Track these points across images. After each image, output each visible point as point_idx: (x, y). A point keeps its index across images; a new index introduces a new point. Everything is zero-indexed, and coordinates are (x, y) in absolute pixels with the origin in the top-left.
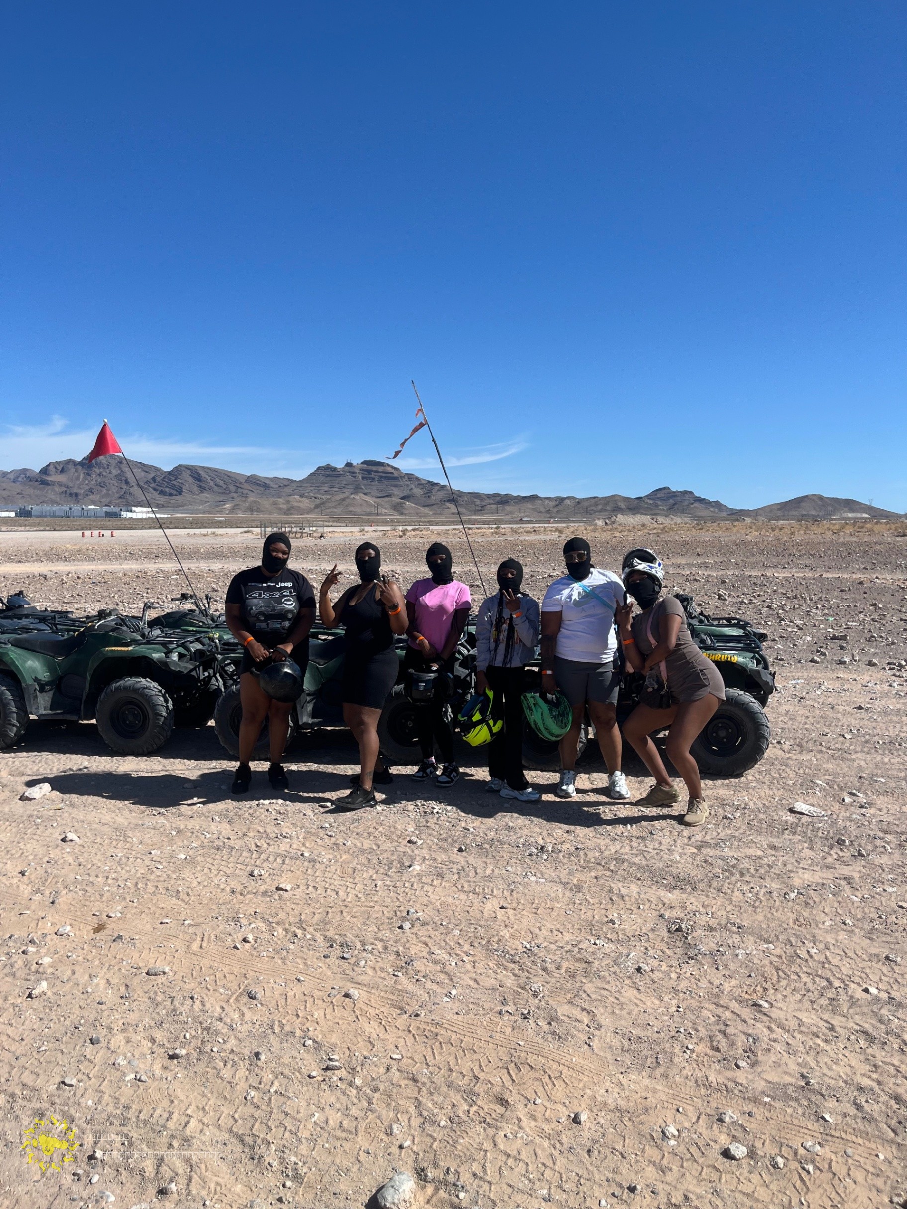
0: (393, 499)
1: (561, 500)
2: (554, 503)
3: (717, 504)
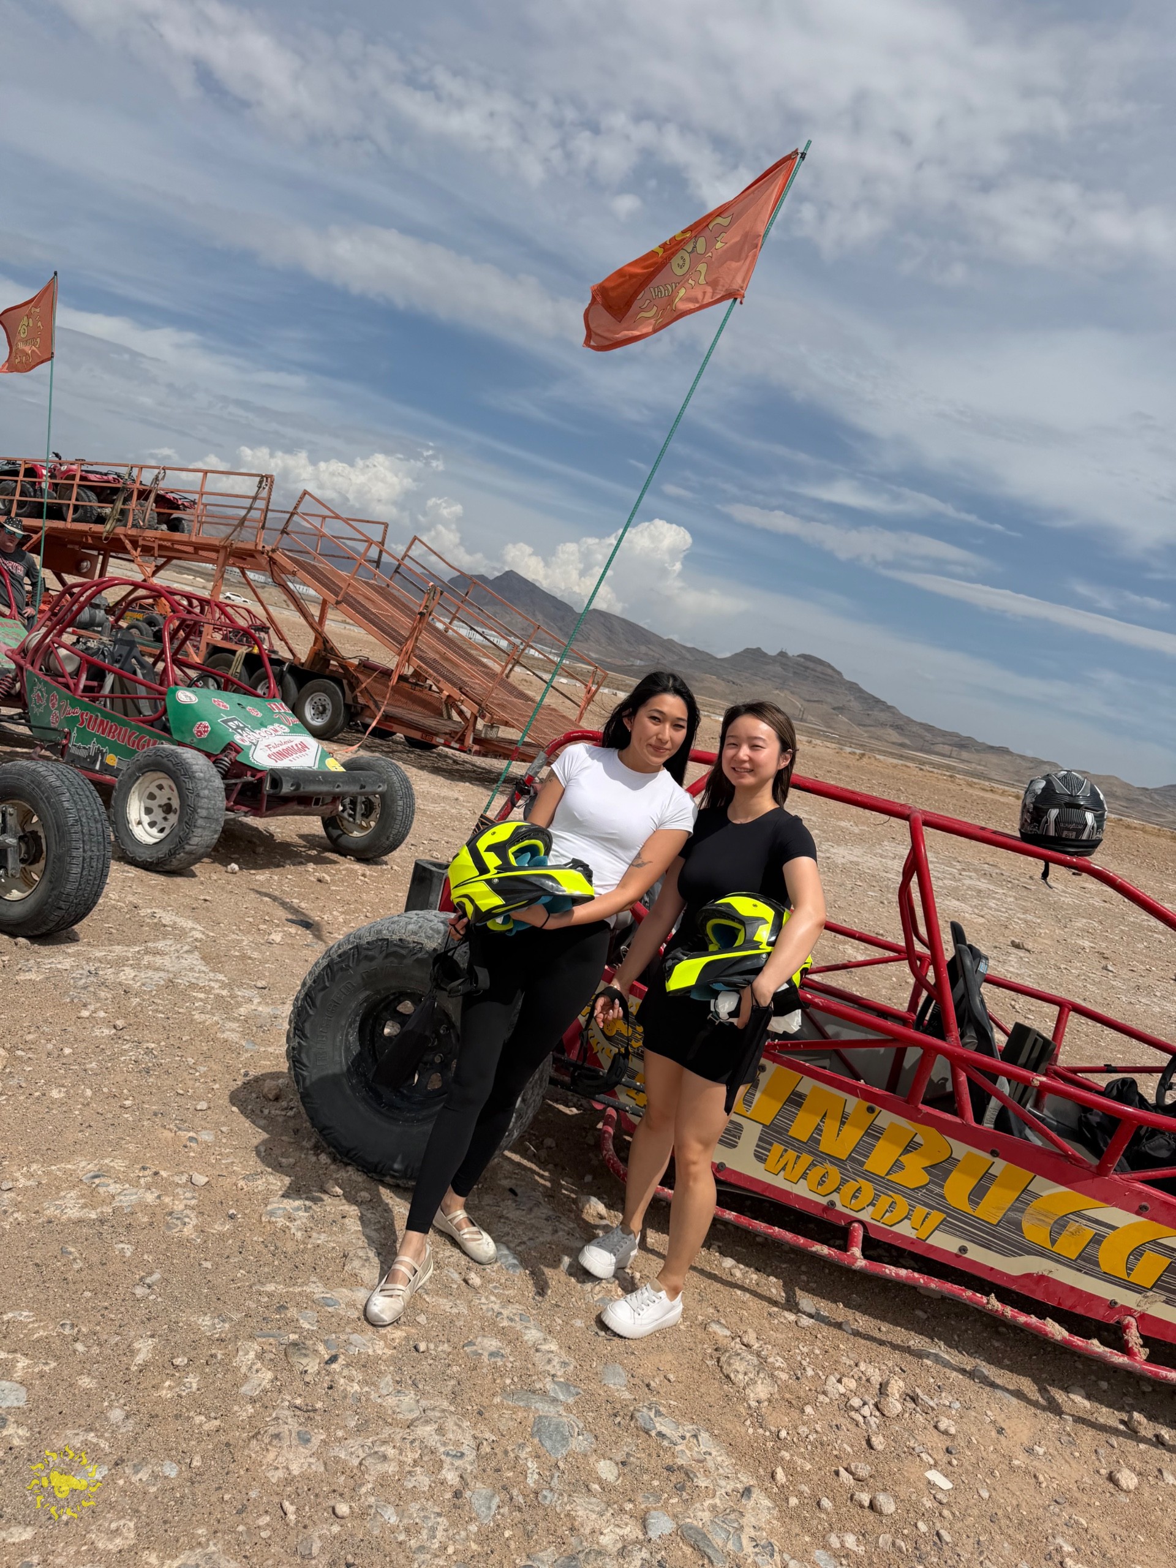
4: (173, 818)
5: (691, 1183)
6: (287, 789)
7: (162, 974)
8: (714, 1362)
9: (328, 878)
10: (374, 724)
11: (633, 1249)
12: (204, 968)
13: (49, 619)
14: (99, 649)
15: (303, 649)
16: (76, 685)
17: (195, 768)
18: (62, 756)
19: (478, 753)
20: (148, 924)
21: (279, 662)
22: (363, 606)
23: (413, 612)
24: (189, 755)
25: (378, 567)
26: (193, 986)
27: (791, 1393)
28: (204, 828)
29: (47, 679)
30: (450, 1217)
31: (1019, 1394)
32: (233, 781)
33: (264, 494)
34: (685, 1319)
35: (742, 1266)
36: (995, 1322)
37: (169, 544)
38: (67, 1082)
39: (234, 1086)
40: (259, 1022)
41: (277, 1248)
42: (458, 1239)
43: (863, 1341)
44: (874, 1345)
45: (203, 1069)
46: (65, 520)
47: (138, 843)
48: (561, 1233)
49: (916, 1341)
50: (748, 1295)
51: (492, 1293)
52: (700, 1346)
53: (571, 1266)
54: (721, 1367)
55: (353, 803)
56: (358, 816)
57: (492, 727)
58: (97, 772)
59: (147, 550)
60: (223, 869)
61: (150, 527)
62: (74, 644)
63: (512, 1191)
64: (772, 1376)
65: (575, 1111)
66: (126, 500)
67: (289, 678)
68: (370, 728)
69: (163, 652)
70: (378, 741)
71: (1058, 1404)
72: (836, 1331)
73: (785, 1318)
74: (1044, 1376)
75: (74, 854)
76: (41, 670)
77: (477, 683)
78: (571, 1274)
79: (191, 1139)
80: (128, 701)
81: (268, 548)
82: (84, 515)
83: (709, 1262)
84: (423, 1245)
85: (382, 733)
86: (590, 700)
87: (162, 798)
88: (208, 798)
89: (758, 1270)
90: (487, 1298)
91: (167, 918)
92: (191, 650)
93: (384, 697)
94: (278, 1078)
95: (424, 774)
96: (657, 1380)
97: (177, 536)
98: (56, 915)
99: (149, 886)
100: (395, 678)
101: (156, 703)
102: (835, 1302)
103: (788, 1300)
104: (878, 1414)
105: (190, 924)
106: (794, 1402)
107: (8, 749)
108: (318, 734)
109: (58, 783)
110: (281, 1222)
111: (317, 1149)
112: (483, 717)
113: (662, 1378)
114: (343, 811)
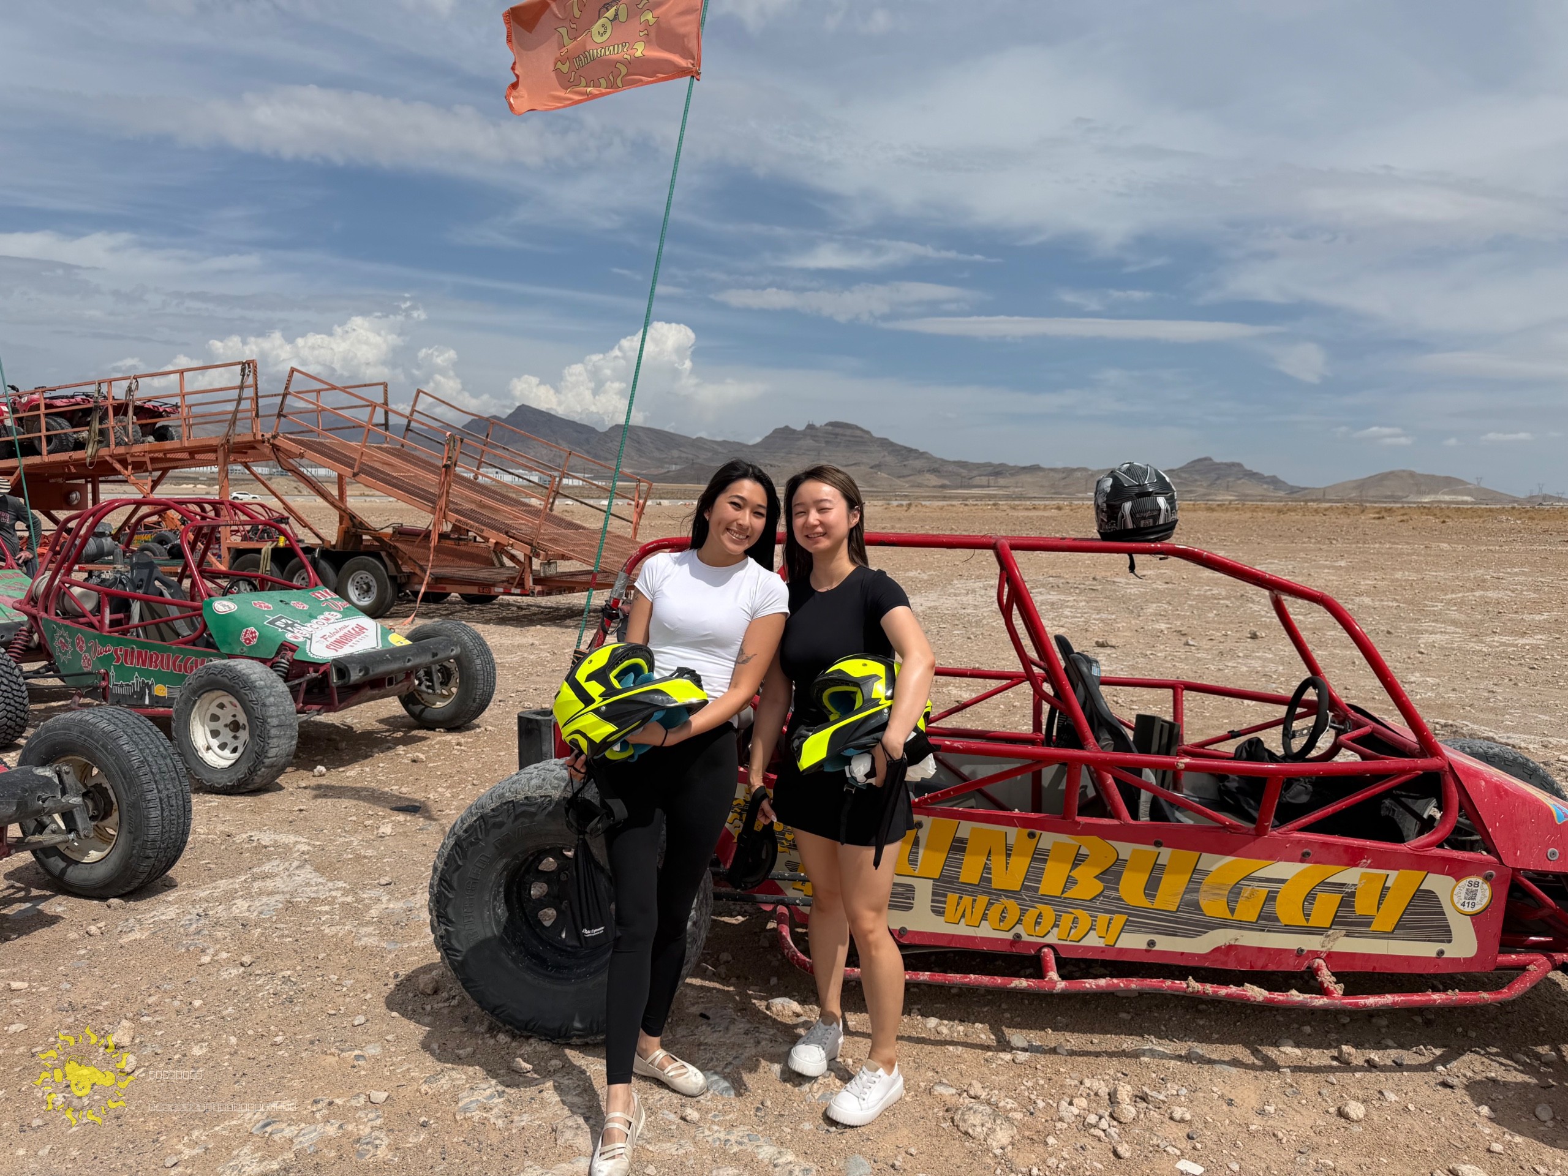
0: (862, 467)
1: (1069, 472)
2: (1061, 475)
3: (1274, 482)
4: (244, 735)
6: (355, 676)
7: (277, 897)
8: (949, 1123)
9: (422, 756)
10: (423, 590)
11: (839, 1037)
12: (320, 880)
13: (51, 562)
14: (116, 579)
15: (331, 532)
16: (101, 621)
17: (253, 677)
18: (105, 699)
19: (542, 594)
20: (248, 850)
21: (308, 550)
22: (382, 472)
23: (438, 467)
24: (244, 666)
25: (387, 429)
26: (313, 901)
27: (1029, 1129)
28: (279, 737)
29: (67, 622)
30: (650, 1060)
31: (1235, 1063)
32: (297, 682)
33: (250, 380)
34: (908, 1090)
35: (946, 1022)
36: (1194, 1002)
37: (161, 455)
38: (207, 1035)
39: (386, 991)
40: (395, 919)
41: (480, 1143)
42: (663, 1079)
43: (1080, 1059)
44: (1092, 1059)
45: (349, 983)
46: (40, 454)
47: (213, 769)
48: (763, 1043)
49: (1129, 1043)
50: (960, 1048)
51: (713, 1122)
52: (930, 1112)
53: (783, 1072)
54: (957, 1126)
55: (429, 674)
56: (437, 686)
57: (549, 563)
58: (147, 706)
59: (139, 467)
60: (311, 773)
61: (136, 442)
62: (86, 580)
63: (703, 1016)
64: (1007, 1119)
65: (741, 918)
66: (102, 420)
67: (323, 564)
68: (420, 595)
69: (186, 566)
70: (433, 606)
71: (1273, 1061)
72: (1053, 1057)
73: (1002, 1059)
74: (1252, 1038)
75: (149, 797)
76: (57, 614)
77: (523, 524)
78: (785, 1081)
79: (357, 1057)
80: (162, 626)
81: (268, 435)
82: (60, 444)
83: (913, 1027)
84: (629, 1095)
85: (435, 597)
86: (640, 514)
87: (226, 717)
88: (275, 705)
89: (962, 1021)
90: (709, 1129)
91: (266, 838)
92: (213, 559)
93: (428, 560)
94: (431, 970)
95: (491, 628)
96: (900, 1158)
97: (168, 445)
98: (145, 866)
99: (237, 810)
100: (434, 540)
101: (193, 624)
102: (1043, 1029)
103: (998, 1042)
104: (1115, 1123)
105: (292, 839)
106: (1035, 1137)
107: (42, 706)
108: (374, 613)
109: (111, 728)
110: (477, 1115)
111: (492, 1030)
112: (537, 556)
113: (904, 1154)
114: (420, 684)
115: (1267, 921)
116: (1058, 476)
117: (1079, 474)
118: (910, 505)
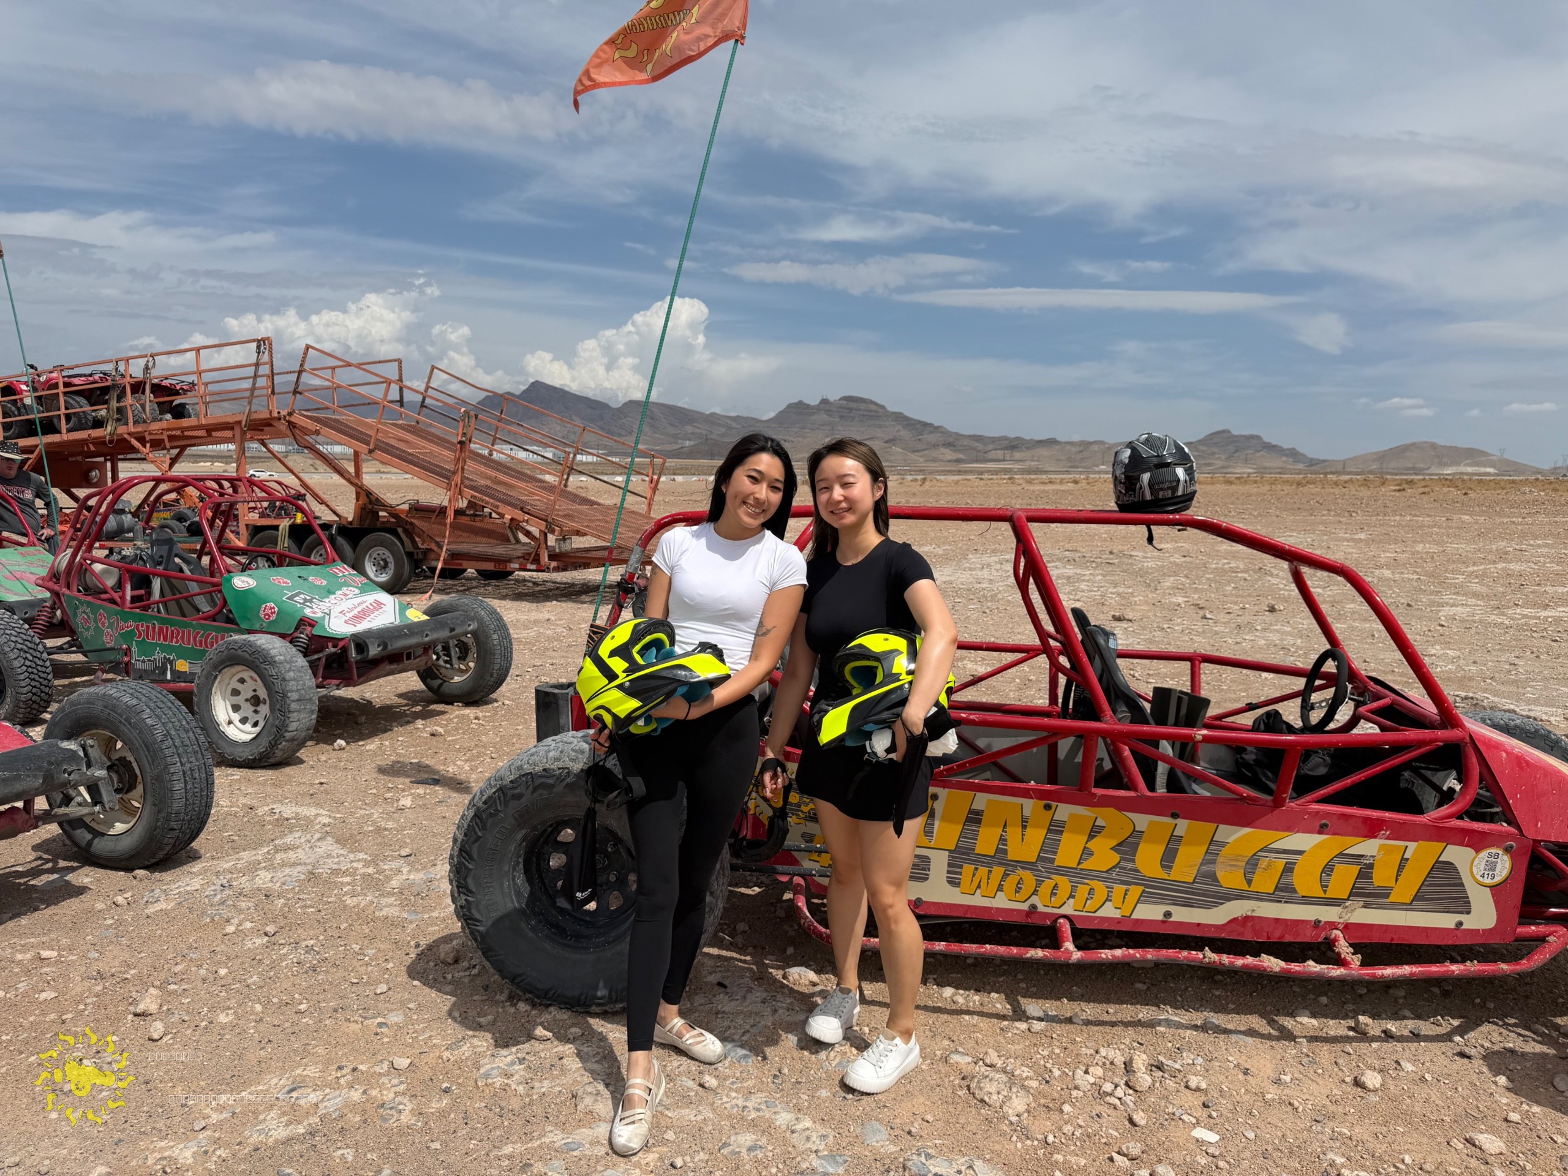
1: (1085, 445)
2: (1078, 449)
3: (1293, 454)
4: (264, 709)
5: (893, 926)
6: (374, 651)
7: (299, 868)
8: (965, 1091)
9: (441, 730)
10: (439, 567)
11: (855, 1007)
12: (342, 852)
13: (72, 539)
14: (136, 555)
15: (348, 509)
16: (123, 598)
17: (273, 652)
18: (128, 674)
19: (557, 569)
20: (270, 823)
21: (326, 527)
22: (397, 449)
23: (453, 444)
24: (263, 641)
25: (402, 405)
26: (336, 872)
27: (1045, 1097)
28: (299, 711)
29: (89, 599)
30: (668, 1028)
31: (1251, 1033)
32: (316, 657)
33: (266, 358)
34: (924, 1058)
35: (961, 992)
36: (1210, 973)
37: (178, 433)
38: (232, 1003)
39: (408, 960)
40: (415, 890)
41: (502, 1109)
42: (682, 1046)
43: (1096, 1028)
44: (1107, 1029)
45: (371, 952)
46: (59, 432)
47: (235, 744)
48: (780, 1011)
49: (1145, 1013)
50: (976, 1017)
51: (731, 1089)
52: (946, 1080)
53: (799, 1041)
54: (973, 1094)
55: (446, 648)
56: (455, 660)
57: (564, 539)
58: (169, 681)
59: (157, 444)
60: (330, 748)
61: (154, 420)
62: (107, 556)
63: (720, 984)
64: (1023, 1087)
65: (757, 889)
66: (121, 396)
67: (340, 540)
68: (438, 572)
69: (205, 542)
70: (450, 582)
71: (1289, 1031)
72: (1068, 1027)
73: (1018, 1029)
74: (1268, 1008)
75: (172, 770)
76: (79, 591)
77: (538, 500)
78: (802, 1049)
79: (380, 1025)
80: (183, 602)
81: (284, 413)
82: (79, 422)
83: (929, 996)
84: (650, 1062)
85: (451, 573)
86: (655, 490)
87: (247, 692)
88: (294, 679)
89: (977, 990)
90: (728, 1096)
91: (288, 811)
92: (232, 536)
93: (444, 537)
94: (452, 940)
95: (508, 603)
96: (916, 1125)
97: (185, 422)
98: (169, 838)
99: (259, 784)
100: (450, 517)
101: (212, 597)
102: (1059, 999)
103: (1014, 1011)
104: (1131, 1092)
105: (312, 811)
106: (1051, 1105)
107: (66, 682)
108: (392, 588)
109: (134, 702)
110: (498, 1081)
111: (512, 999)
112: (553, 532)
113: (920, 1121)
114: (438, 659)
115: (1284, 892)
116: (1073, 449)
117: (1096, 447)
118: (925, 479)
